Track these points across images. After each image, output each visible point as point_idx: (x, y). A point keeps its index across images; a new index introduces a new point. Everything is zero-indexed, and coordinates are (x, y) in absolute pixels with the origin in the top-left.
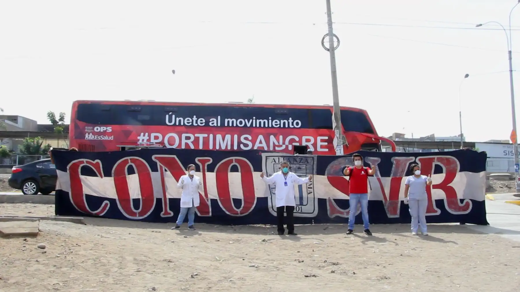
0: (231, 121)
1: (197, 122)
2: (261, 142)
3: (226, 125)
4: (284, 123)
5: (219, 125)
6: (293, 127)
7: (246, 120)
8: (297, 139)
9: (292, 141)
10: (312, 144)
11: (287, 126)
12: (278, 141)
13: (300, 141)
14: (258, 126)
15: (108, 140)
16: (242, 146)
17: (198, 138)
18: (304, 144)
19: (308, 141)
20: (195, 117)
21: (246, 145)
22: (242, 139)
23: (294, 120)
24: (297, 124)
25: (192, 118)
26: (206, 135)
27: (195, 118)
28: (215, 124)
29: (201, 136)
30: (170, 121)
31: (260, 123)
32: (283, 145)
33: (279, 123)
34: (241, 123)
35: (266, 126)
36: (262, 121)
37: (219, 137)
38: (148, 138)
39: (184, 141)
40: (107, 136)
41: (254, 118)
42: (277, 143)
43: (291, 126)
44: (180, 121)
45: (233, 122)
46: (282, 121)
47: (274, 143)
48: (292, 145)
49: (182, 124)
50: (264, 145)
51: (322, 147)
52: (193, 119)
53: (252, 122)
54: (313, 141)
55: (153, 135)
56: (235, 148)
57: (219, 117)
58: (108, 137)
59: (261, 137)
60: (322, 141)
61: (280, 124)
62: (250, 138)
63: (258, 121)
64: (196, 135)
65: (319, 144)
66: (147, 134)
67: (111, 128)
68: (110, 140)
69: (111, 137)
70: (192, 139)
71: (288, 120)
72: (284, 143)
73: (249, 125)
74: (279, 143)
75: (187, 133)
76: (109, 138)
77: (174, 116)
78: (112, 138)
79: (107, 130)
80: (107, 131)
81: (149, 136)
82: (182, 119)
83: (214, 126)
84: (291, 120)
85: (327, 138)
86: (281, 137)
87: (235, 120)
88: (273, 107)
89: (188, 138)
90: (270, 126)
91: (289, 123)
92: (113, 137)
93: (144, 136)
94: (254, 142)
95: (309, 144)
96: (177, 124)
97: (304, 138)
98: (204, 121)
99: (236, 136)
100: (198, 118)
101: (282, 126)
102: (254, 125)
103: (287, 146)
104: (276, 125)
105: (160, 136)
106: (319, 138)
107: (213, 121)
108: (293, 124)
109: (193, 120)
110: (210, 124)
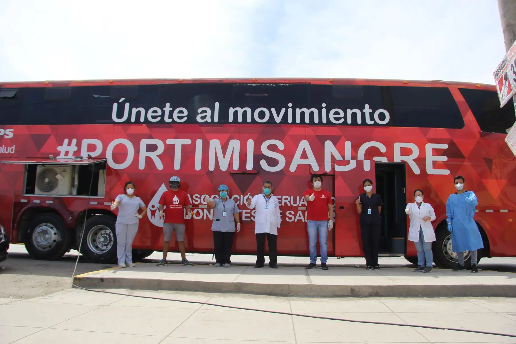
0: (240, 111)
1: (171, 116)
2: (304, 156)
3: (231, 119)
4: (354, 115)
5: (216, 120)
6: (373, 122)
7: (273, 110)
8: (383, 149)
9: (371, 153)
10: (414, 160)
11: (359, 121)
12: (342, 153)
13: (390, 153)
14: (298, 120)
15: (5, 153)
16: (263, 163)
17: (173, 147)
18: (398, 158)
19: (405, 152)
20: (168, 105)
21: (273, 162)
22: (264, 149)
23: (374, 108)
24: (382, 117)
25: (162, 107)
26: (188, 142)
27: (168, 108)
28: (209, 119)
29: (178, 144)
30: (120, 115)
31: (303, 114)
32: (352, 161)
33: (342, 114)
34: (262, 115)
35: (316, 120)
36: (307, 112)
37: (215, 144)
38: (76, 149)
39: (144, 154)
40: (3, 146)
41: (290, 105)
42: (338, 157)
43: (368, 121)
44: (138, 114)
45: (245, 114)
46: (349, 112)
47: (333, 157)
48: (372, 162)
49: (142, 119)
50: (312, 161)
51: (436, 165)
52: (164, 109)
53: (286, 113)
54: (416, 153)
55: (85, 143)
56: (250, 166)
57: (217, 105)
58: (5, 148)
59: (304, 145)
60: (437, 152)
61: (345, 117)
62: (281, 146)
63: (298, 111)
64: (169, 142)
65: (430, 158)
66: (74, 141)
67: (12, 130)
68: (10, 153)
69: (12, 148)
70: (161, 149)
71: (362, 108)
72: (354, 157)
73: (278, 120)
74: (343, 157)
75: (150, 137)
76: (7, 151)
77: (127, 105)
78: (12, 150)
79: (5, 134)
80: (6, 137)
81: (79, 145)
82: (142, 110)
83: (206, 122)
84: (367, 110)
85: (445, 146)
86: (348, 145)
87: (249, 110)
88: (331, 84)
89: (152, 148)
90: (324, 121)
91: (363, 115)
92: (14, 148)
93: (69, 144)
94: (289, 155)
95: (409, 160)
96: (133, 120)
97: (397, 147)
98: (186, 113)
99: (251, 144)
100: (174, 107)
101: (349, 121)
102: (290, 120)
103: (360, 164)
104: (337, 119)
105: (98, 144)
106: (429, 147)
107: (205, 112)
108: (372, 118)
109: (163, 112)
110: (199, 119)
